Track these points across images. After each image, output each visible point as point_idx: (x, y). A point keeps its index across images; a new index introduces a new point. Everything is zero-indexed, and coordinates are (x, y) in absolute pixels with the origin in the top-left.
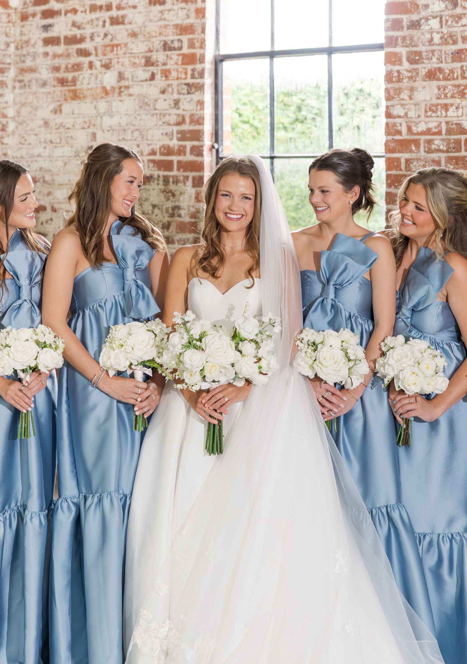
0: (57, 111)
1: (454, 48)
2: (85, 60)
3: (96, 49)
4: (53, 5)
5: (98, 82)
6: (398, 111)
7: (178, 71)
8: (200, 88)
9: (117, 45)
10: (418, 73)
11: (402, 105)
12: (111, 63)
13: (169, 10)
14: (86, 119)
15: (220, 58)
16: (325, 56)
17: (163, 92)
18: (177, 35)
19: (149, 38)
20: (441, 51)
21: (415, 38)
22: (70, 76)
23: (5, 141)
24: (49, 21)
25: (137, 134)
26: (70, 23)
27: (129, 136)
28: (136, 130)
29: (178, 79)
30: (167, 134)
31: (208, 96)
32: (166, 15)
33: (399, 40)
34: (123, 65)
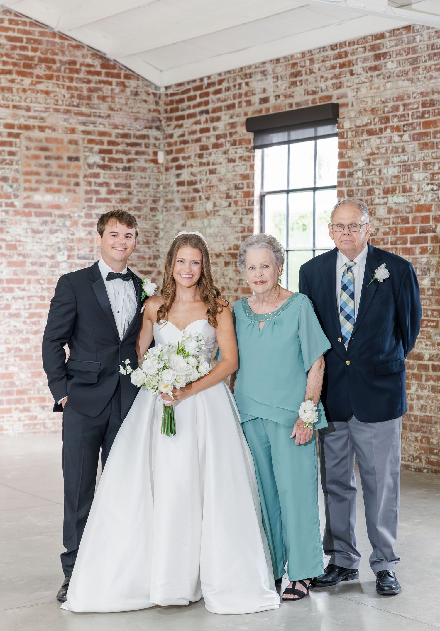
0: (184, 225)
1: (368, 188)
2: (197, 195)
3: (202, 188)
4: (182, 162)
5: (204, 208)
7: (241, 201)
8: (251, 211)
9: (213, 186)
12: (209, 197)
13: (238, 166)
15: (264, 194)
16: (311, 192)
17: (235, 214)
18: (242, 180)
19: (228, 182)
20: (362, 189)
21: (351, 182)
22: (190, 204)
23: (158, 242)
24: (179, 172)
25: (222, 238)
26: (190, 173)
27: (218, 239)
28: (222, 236)
29: (242, 206)
30: (236, 238)
31: (256, 216)
32: (237, 169)
33: (344, 183)
34: (215, 198)
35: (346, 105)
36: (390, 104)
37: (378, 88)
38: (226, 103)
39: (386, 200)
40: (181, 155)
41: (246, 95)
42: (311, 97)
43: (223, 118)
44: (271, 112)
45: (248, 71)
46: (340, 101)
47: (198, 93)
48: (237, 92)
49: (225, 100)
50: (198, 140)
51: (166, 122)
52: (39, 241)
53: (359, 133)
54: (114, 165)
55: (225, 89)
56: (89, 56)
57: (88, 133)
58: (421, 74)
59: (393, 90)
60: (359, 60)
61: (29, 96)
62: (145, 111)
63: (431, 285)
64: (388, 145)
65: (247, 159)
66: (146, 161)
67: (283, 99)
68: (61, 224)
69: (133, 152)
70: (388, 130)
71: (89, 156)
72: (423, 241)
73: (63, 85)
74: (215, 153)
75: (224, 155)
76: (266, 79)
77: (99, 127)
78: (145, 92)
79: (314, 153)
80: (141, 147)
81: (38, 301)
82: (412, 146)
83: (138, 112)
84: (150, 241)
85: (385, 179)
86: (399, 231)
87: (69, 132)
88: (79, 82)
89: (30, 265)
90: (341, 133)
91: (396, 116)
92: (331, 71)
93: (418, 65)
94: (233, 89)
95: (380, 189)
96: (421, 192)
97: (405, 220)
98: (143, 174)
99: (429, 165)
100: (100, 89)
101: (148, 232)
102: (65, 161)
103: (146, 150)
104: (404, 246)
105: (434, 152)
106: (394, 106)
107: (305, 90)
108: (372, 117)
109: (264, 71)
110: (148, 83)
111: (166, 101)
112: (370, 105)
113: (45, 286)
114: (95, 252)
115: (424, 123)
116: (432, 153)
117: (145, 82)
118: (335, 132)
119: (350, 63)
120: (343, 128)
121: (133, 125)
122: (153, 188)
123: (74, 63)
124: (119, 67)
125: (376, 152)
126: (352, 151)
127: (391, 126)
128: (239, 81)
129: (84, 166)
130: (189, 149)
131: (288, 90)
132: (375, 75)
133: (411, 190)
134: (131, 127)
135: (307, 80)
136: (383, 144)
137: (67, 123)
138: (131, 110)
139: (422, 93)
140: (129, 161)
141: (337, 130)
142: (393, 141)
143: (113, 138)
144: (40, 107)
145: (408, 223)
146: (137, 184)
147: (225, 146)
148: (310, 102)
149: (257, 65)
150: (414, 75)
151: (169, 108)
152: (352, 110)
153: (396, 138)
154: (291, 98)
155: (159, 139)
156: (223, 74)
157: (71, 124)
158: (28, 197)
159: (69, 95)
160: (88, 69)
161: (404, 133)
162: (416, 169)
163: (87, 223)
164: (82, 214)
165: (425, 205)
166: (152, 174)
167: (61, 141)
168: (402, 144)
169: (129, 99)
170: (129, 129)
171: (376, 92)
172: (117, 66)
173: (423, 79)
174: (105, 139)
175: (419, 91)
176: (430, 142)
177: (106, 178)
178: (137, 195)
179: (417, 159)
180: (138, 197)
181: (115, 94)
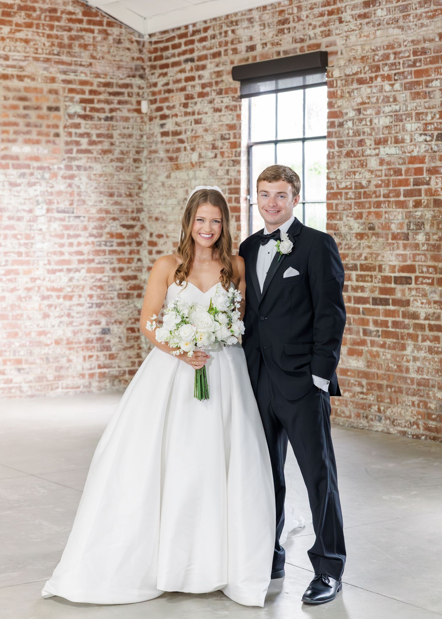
0: (168, 177)
1: (359, 138)
2: (182, 146)
3: (187, 138)
4: (166, 112)
5: (189, 159)
6: (332, 176)
7: (227, 152)
8: (238, 162)
9: (198, 137)
10: (342, 153)
11: (335, 172)
12: (195, 147)
13: (224, 115)
14: (183, 182)
15: (251, 145)
16: (300, 143)
17: (221, 165)
18: (228, 130)
19: (214, 132)
20: (353, 140)
21: (341, 133)
22: (174, 155)
23: (141, 195)
24: (163, 121)
26: (174, 123)
29: (228, 157)
31: (243, 167)
32: (223, 118)
33: (334, 133)
34: (201, 149)
35: (336, 53)
36: (381, 53)
37: (368, 36)
38: (211, 51)
39: (377, 151)
40: (165, 104)
41: (232, 43)
42: (299, 45)
43: (209, 66)
44: (258, 60)
45: (234, 19)
46: (329, 50)
47: (183, 41)
48: (223, 39)
49: (211, 48)
50: (183, 89)
51: (150, 71)
52: (17, 194)
53: (349, 82)
54: (96, 115)
55: (211, 37)
56: (71, 3)
57: (69, 82)
58: (412, 21)
59: (383, 38)
60: (347, 7)
61: (8, 44)
62: (128, 59)
63: (426, 240)
64: (378, 95)
65: (233, 108)
66: (129, 110)
67: (271, 47)
68: (39, 177)
69: (116, 101)
70: (379, 79)
71: (69, 106)
72: (417, 194)
73: (44, 33)
74: (201, 103)
75: (209, 105)
76: (253, 26)
77: (80, 76)
78: (128, 39)
79: (302, 103)
80: (124, 97)
81: (15, 257)
82: (404, 96)
83: (121, 61)
84: (133, 194)
85: (376, 129)
86: (391, 184)
87: (48, 81)
88: (60, 30)
89: (6, 219)
90: (330, 82)
91: (386, 64)
92: (319, 18)
93: (408, 13)
94: (218, 37)
95: (371, 140)
96: (413, 143)
97: (398, 172)
98: (126, 124)
99: (421, 115)
100: (82, 37)
101: (131, 184)
102: (45, 111)
103: (129, 99)
104: (397, 199)
105: (427, 102)
106: (384, 54)
107: (293, 38)
108: (362, 65)
109: (251, 18)
110: (132, 31)
111: (150, 49)
112: (359, 53)
113: (23, 241)
114: (75, 205)
115: (415, 71)
116: (425, 102)
117: (128, 30)
118: (324, 81)
119: (339, 11)
120: (332, 77)
121: (115, 74)
122: (136, 139)
123: (55, 10)
124: (101, 14)
125: (367, 101)
126: (341, 100)
127: (381, 75)
128: (225, 28)
129: (64, 116)
130: (174, 99)
131: (275, 38)
132: (365, 23)
133: (403, 141)
134: (114, 75)
135: (295, 27)
136: (374, 93)
137: (47, 71)
138: (113, 58)
139: (413, 41)
140: (112, 110)
141: (327, 79)
142: (383, 90)
143: (95, 88)
144: (19, 56)
145: (401, 175)
146: (120, 135)
147: (211, 95)
148: (298, 50)
149: (244, 12)
150: (404, 22)
151: (153, 56)
152: (341, 58)
153: (387, 88)
154: (279, 46)
155: (143, 88)
156: (209, 21)
157: (51, 73)
158: (6, 149)
159: (50, 44)
160: (69, 17)
161: (395, 82)
162: (408, 119)
163: (67, 175)
164: (62, 166)
165: (418, 156)
166: (135, 124)
167: (41, 91)
168: (393, 93)
169: (111, 47)
170: (111, 78)
171: (366, 41)
172: (99, 14)
173: (414, 27)
174: (87, 88)
175: (410, 39)
176: (422, 92)
177: (88, 129)
178: (120, 146)
179: (409, 109)
180: (121, 148)
181: (97, 42)
